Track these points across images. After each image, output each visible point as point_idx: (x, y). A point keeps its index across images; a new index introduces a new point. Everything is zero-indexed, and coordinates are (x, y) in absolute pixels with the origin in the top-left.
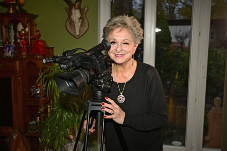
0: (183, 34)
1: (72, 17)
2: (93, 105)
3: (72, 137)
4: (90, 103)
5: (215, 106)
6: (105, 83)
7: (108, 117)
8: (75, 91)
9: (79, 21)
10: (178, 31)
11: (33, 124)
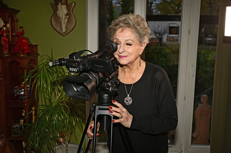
0: (161, 30)
1: (58, 13)
2: (100, 109)
3: (61, 140)
4: (97, 107)
5: (201, 103)
6: (112, 86)
7: (116, 121)
8: (84, 96)
9: (66, 17)
10: (157, 26)
11: (17, 127)
